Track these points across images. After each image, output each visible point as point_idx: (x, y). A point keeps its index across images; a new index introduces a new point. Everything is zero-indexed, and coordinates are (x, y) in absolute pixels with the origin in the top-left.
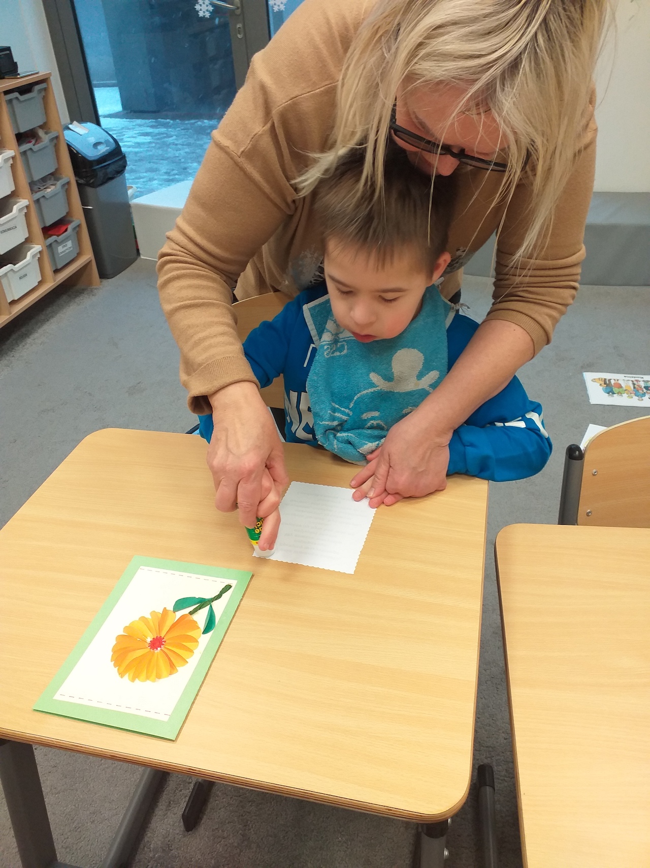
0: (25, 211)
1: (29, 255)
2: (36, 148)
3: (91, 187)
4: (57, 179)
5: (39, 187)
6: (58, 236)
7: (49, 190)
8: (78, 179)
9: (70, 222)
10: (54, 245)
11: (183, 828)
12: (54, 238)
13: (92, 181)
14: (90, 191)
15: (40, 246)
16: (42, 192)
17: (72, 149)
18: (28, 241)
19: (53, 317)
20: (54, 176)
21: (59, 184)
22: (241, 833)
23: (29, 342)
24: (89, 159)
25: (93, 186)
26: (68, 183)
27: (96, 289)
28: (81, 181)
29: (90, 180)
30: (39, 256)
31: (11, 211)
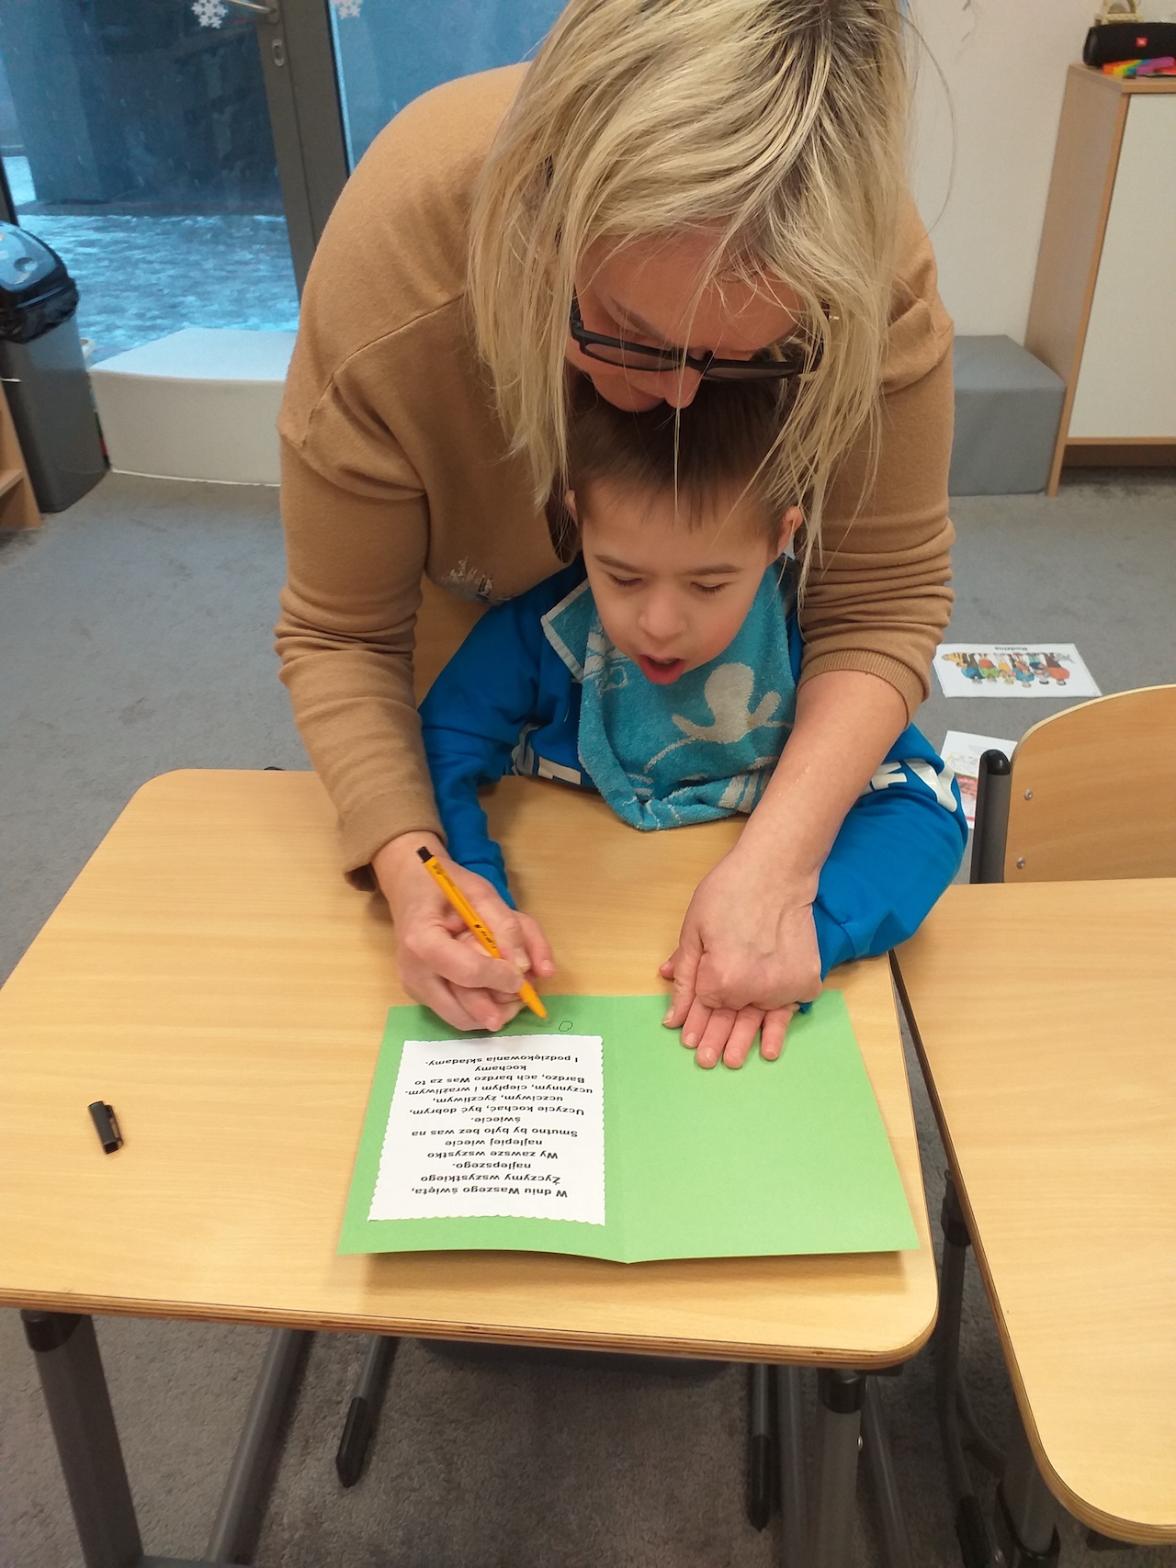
3: (16, 342)
11: (337, 1483)
13: (16, 331)
14: (15, 349)
22: (443, 1480)
24: (10, 290)
25: (20, 339)
27: (33, 532)
29: (13, 330)
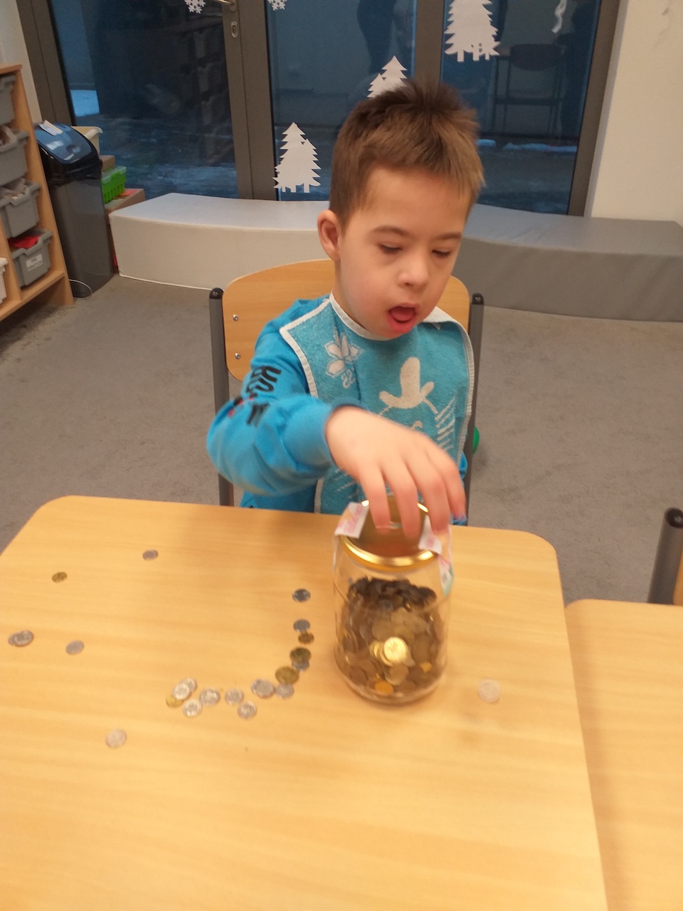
2: (2, 149)
4: (27, 184)
6: (27, 248)
7: (15, 198)
9: (40, 234)
10: (21, 259)
12: (21, 250)
15: (5, 259)
16: (8, 198)
17: (44, 150)
19: (18, 339)
20: (24, 179)
21: (29, 189)
24: (63, 162)
26: (39, 190)
27: (68, 308)
30: (4, 270)
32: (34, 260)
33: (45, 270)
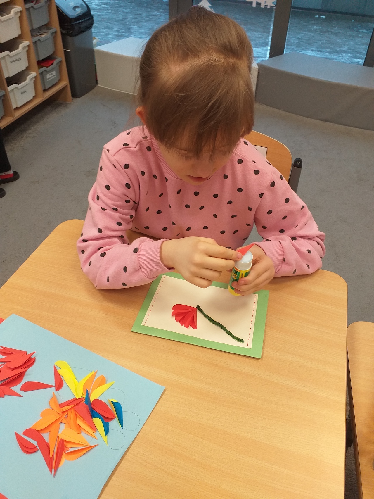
0: (27, 49)
1: (28, 78)
2: (36, 6)
3: (70, 36)
4: (49, 29)
5: (37, 33)
6: (47, 67)
7: (43, 36)
8: (62, 30)
9: (55, 59)
10: (44, 73)
12: (44, 69)
13: (71, 32)
14: (69, 38)
15: (35, 73)
16: (38, 37)
17: (59, 9)
18: (28, 69)
19: (41, 120)
20: (47, 27)
21: (50, 32)
23: (25, 135)
24: (70, 17)
25: (72, 35)
26: (55, 32)
27: (69, 104)
28: (64, 32)
29: (69, 32)
30: (34, 79)
31: (18, 48)
32: (51, 74)
33: (57, 81)
